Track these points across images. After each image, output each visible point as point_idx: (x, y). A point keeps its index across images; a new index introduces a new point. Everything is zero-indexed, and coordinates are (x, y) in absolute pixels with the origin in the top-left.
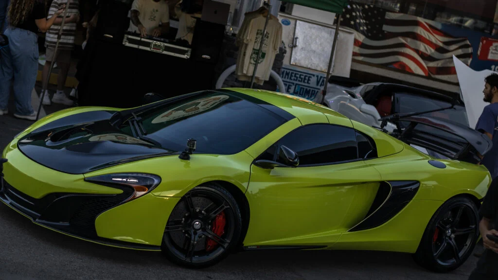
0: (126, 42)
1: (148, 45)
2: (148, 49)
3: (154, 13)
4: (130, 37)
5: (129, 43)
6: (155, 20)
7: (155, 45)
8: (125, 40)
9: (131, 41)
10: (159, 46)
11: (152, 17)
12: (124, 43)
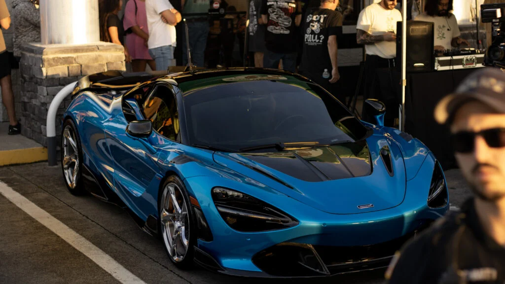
0: (437, 66)
1: (459, 62)
2: (460, 67)
3: (440, 30)
4: (441, 59)
5: (441, 66)
6: (444, 38)
7: (467, 60)
8: (436, 64)
9: (442, 63)
10: (471, 59)
11: (441, 35)
12: (436, 68)
